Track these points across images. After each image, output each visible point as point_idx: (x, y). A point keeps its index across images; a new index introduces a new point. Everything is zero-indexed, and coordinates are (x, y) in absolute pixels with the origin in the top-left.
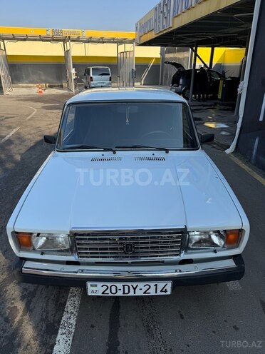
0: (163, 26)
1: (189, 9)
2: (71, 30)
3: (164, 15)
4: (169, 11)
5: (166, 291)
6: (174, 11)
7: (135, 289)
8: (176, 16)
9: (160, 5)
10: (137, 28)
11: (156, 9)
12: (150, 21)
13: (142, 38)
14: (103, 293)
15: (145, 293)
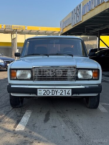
0: (77, 21)
1: (91, 11)
2: (18, 26)
3: (77, 15)
4: (80, 13)
5: (69, 94)
6: (83, 12)
7: (57, 92)
8: (84, 15)
9: (75, 10)
10: (61, 24)
11: (72, 12)
12: (69, 19)
13: (65, 29)
14: (44, 94)
15: (61, 94)
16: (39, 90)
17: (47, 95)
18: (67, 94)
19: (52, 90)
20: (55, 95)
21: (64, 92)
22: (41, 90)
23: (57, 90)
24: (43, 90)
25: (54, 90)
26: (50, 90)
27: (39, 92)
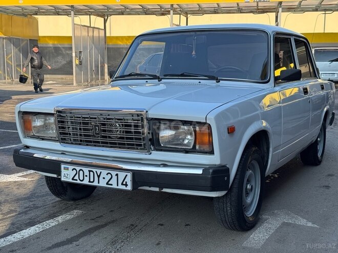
5: (126, 185)
7: (99, 177)
14: (73, 179)
16: (65, 168)
17: (79, 182)
18: (122, 184)
19: (90, 171)
20: (96, 183)
22: (67, 169)
23: (99, 171)
24: (71, 167)
25: (94, 170)
26: (86, 170)
27: (63, 172)
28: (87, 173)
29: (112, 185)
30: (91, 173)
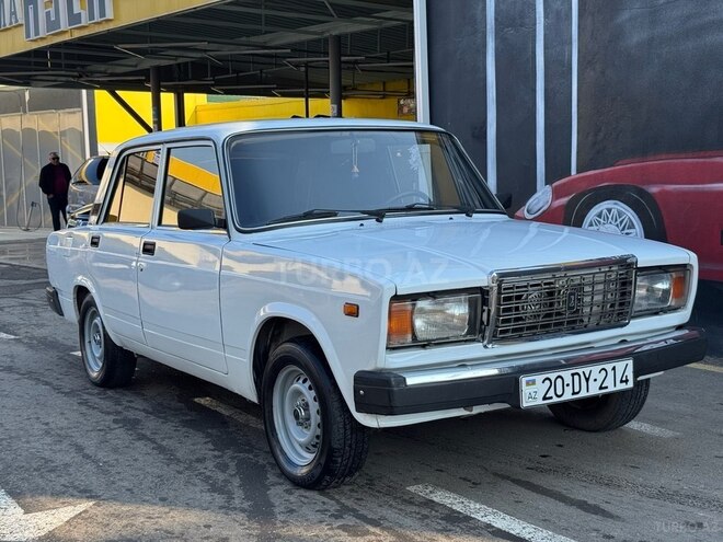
5: (627, 381)
7: (587, 380)
14: (545, 398)
15: (601, 388)
16: (528, 383)
17: (555, 399)
18: (622, 381)
19: (573, 375)
20: (583, 394)
21: (611, 373)
22: (534, 382)
23: (587, 370)
24: (539, 378)
25: (580, 371)
26: (567, 374)
27: (526, 390)
28: (568, 379)
29: (606, 388)
30: (576, 377)
